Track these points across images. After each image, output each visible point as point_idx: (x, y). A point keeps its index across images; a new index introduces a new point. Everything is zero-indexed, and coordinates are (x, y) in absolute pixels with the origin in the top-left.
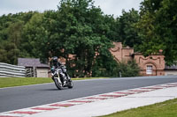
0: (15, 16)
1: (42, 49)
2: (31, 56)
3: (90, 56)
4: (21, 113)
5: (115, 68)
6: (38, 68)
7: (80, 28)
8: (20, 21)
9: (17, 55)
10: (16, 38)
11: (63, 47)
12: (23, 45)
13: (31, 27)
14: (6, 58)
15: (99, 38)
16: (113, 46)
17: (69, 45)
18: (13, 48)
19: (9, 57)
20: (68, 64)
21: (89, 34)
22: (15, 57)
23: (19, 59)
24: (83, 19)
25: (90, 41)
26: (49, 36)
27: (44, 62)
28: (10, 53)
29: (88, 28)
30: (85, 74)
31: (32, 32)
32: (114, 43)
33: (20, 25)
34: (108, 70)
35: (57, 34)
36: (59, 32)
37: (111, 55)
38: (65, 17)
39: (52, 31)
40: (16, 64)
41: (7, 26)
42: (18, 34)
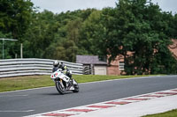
0: (73, 13)
1: (100, 46)
2: (89, 54)
3: (149, 53)
4: (77, 110)
5: (174, 65)
6: (96, 65)
7: (139, 25)
8: (79, 19)
9: (76, 52)
10: (75, 35)
11: (122, 44)
12: (81, 42)
13: (90, 24)
14: (64, 55)
15: (157, 35)
16: (172, 43)
17: (127, 42)
18: (71, 45)
19: (68, 54)
20: (126, 61)
21: (147, 31)
22: (73, 54)
23: (77, 56)
24: (141, 16)
25: (148, 38)
26: (107, 33)
27: (102, 60)
28: (69, 50)
29: (146, 24)
30: (144, 71)
31: (90, 29)
32: (173, 40)
33: (78, 22)
34: (167, 67)
35: (115, 31)
36: (117, 29)
37: (169, 52)
38: (123, 14)
39: (110, 28)
40: (75, 61)
41: (65, 23)
42: (77, 31)
